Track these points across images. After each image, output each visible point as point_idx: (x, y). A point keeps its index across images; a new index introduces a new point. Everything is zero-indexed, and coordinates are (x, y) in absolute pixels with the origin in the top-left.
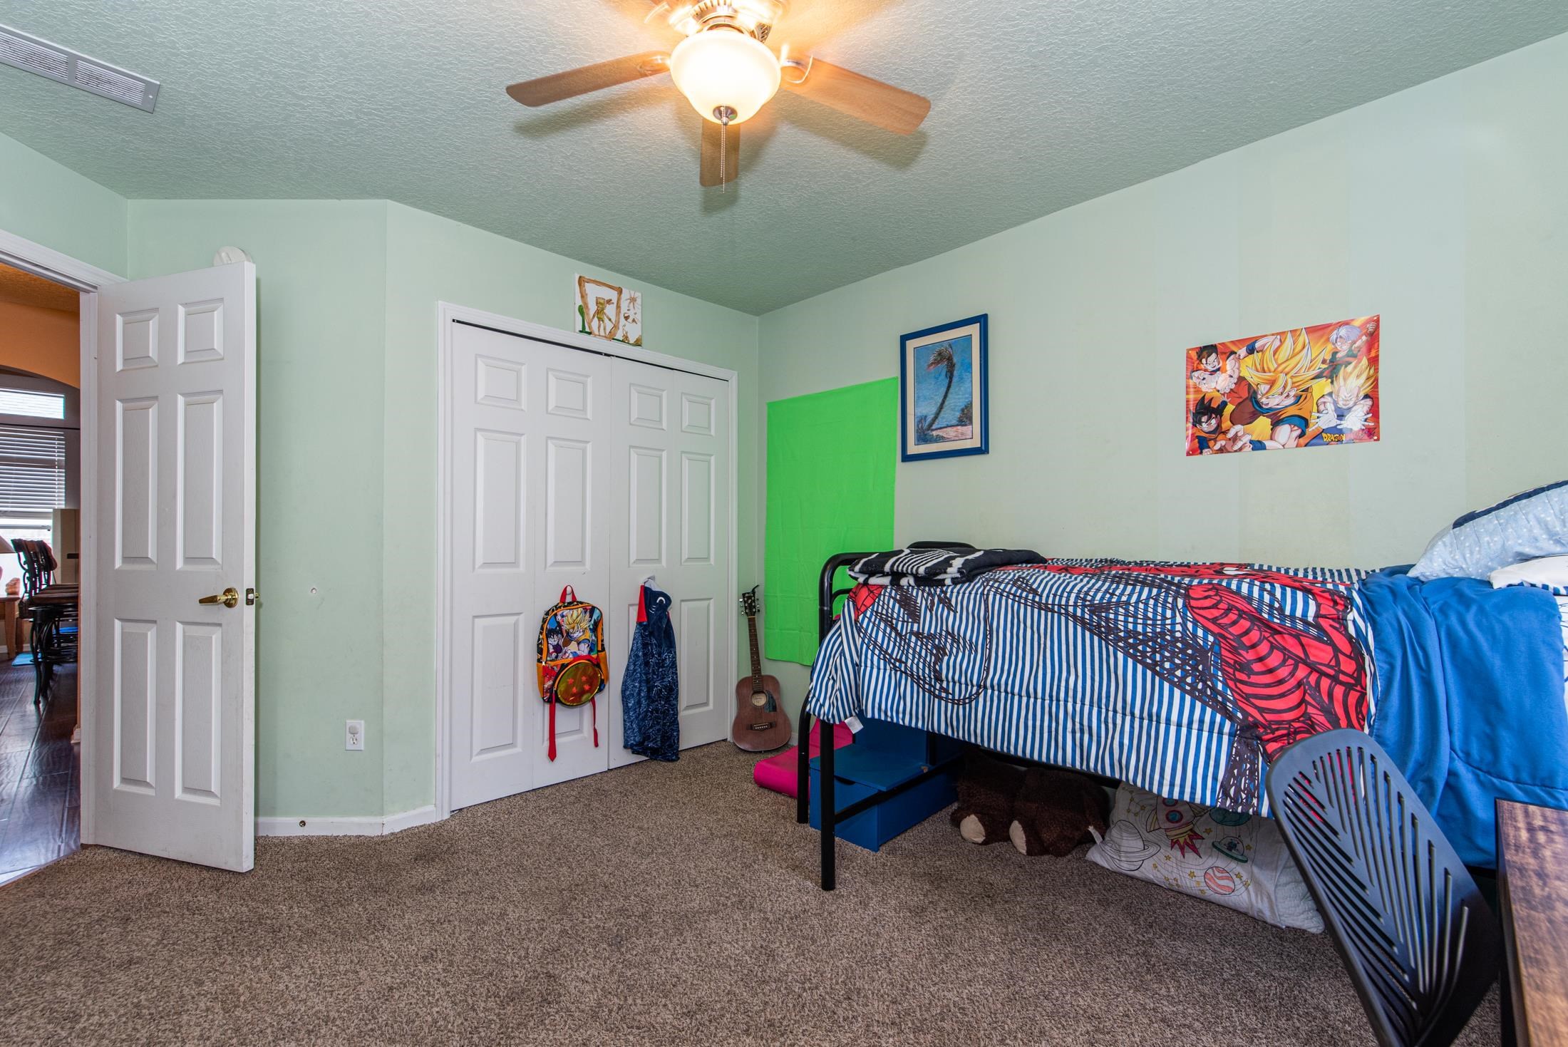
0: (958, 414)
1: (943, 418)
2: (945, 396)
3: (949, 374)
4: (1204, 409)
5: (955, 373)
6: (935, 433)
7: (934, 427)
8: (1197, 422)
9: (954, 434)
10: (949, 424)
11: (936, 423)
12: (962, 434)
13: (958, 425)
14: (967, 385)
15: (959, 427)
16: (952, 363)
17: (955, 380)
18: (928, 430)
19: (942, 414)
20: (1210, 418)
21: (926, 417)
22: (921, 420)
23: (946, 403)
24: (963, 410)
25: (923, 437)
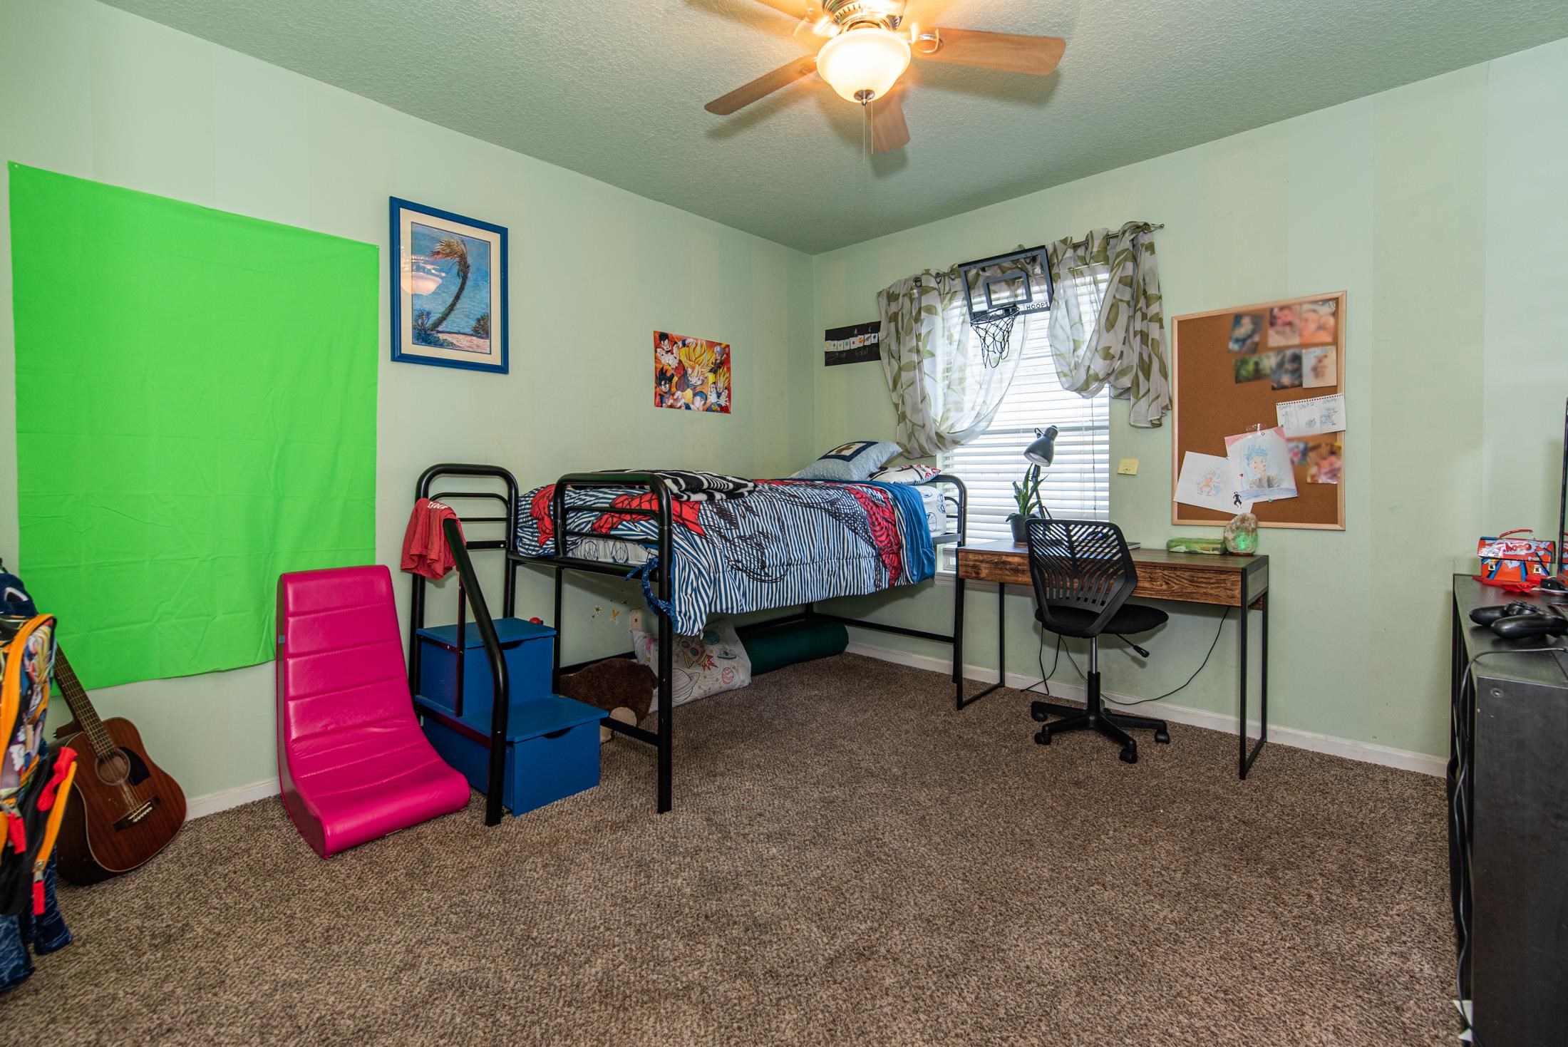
0: (473, 323)
1: (454, 322)
2: (457, 297)
3: (461, 274)
4: (662, 376)
5: (469, 275)
6: (441, 336)
7: (440, 329)
8: (658, 384)
9: (468, 344)
10: (462, 331)
11: (445, 323)
12: (478, 346)
13: (472, 335)
14: (484, 294)
15: (474, 338)
16: (465, 263)
17: (469, 283)
18: (432, 330)
19: (452, 317)
20: (665, 384)
21: (429, 313)
22: (420, 315)
23: (458, 306)
24: (479, 320)
25: (423, 336)
